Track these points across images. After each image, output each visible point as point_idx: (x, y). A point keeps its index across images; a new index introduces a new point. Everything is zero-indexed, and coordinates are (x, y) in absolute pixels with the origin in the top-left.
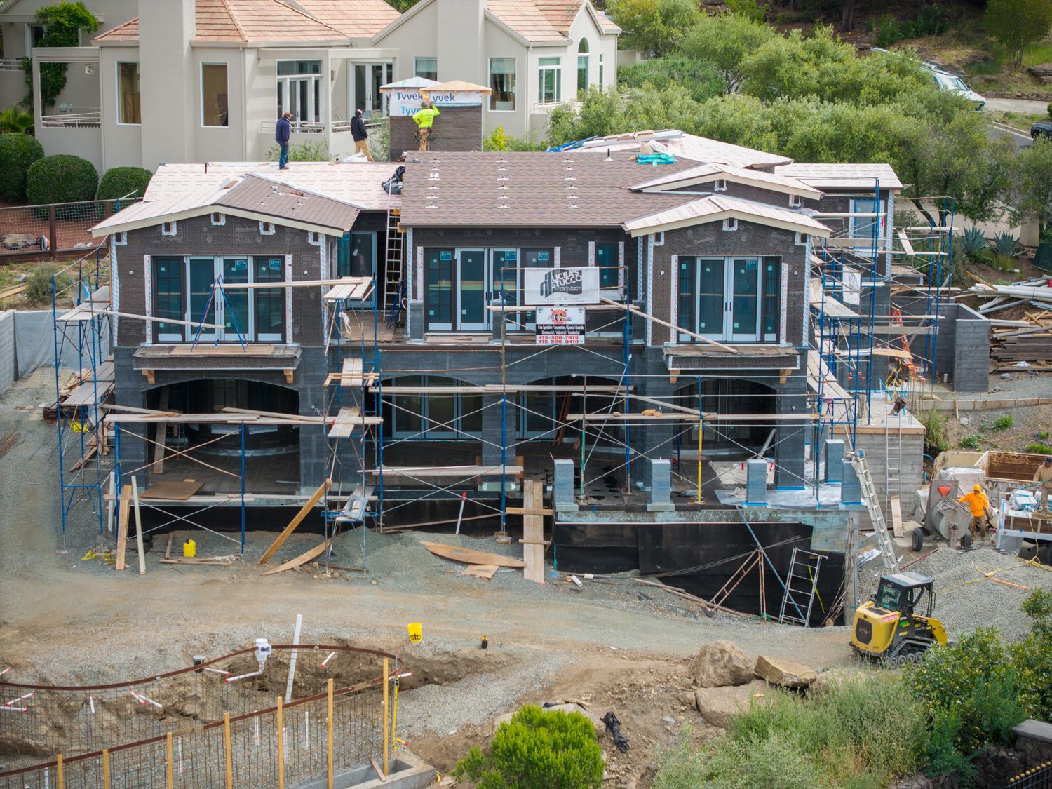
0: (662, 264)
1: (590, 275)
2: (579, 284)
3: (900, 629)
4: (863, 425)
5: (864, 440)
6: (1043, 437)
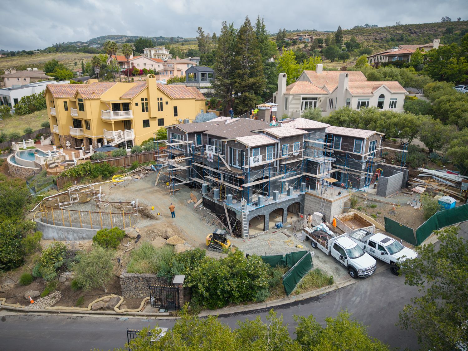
2: (213, 149)
3: (211, 242)
4: (319, 196)
5: (318, 199)
6: (379, 213)
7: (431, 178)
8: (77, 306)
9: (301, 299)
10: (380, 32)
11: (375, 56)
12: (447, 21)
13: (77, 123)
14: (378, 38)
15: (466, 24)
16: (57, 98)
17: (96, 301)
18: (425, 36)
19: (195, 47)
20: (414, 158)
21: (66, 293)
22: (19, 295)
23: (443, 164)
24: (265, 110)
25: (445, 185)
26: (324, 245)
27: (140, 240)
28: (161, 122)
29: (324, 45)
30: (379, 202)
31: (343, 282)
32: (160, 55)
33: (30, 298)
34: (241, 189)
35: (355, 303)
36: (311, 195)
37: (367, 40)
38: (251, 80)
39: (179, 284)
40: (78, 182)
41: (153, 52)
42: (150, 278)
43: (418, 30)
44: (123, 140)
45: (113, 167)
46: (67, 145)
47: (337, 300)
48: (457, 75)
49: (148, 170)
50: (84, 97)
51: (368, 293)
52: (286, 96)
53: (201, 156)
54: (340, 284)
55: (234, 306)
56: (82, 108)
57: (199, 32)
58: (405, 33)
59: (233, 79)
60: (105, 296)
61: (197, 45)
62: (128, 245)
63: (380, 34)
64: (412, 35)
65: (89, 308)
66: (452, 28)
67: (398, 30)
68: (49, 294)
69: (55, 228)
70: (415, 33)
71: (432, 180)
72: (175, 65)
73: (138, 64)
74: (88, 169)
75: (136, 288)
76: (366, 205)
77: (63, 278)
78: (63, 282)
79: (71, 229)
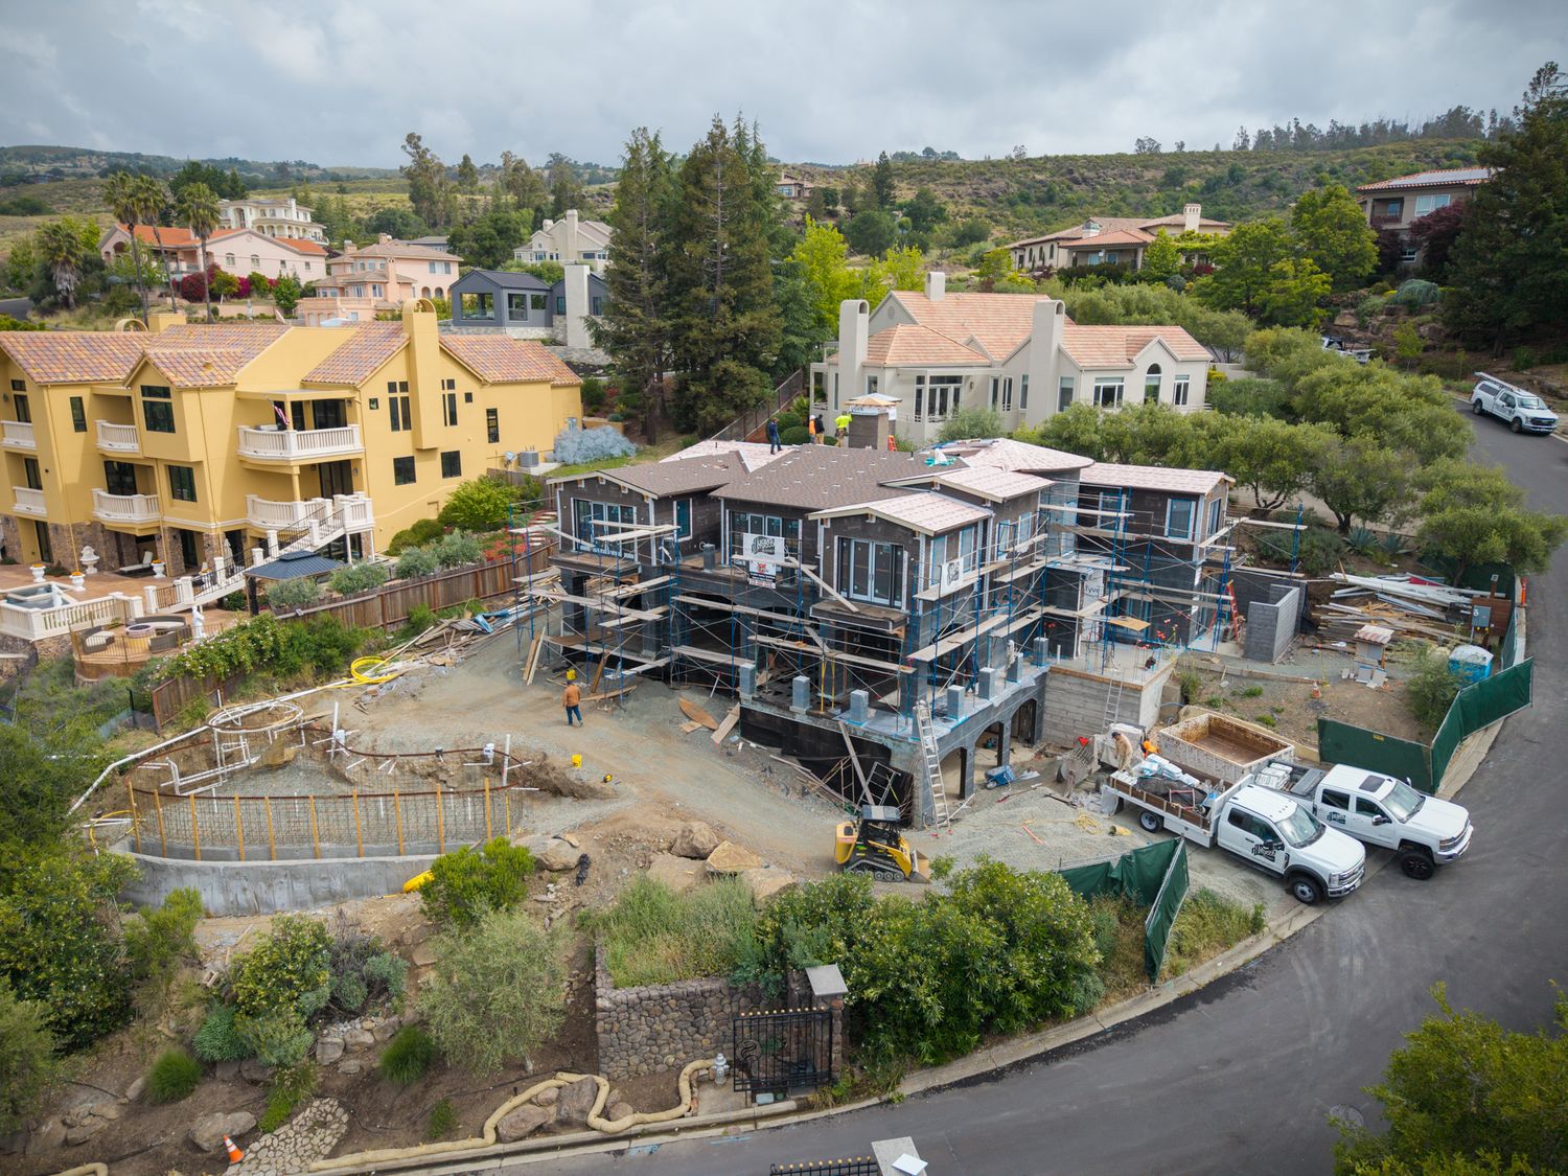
0: (828, 541)
1: (779, 542)
2: (773, 548)
3: (856, 850)
4: (1097, 674)
5: (1094, 685)
6: (1277, 711)
7: (1375, 599)
8: (433, 1138)
9: (1193, 987)
10: (988, 176)
11: (1022, 247)
12: (1149, 149)
13: (123, 477)
14: (983, 193)
15: (1212, 160)
16: (43, 386)
17: (507, 1106)
18: (1112, 192)
19: (401, 201)
20: (1313, 547)
21: (364, 1101)
22: (163, 1140)
23: (1392, 556)
24: (875, 417)
25: (1419, 618)
26: (1193, 819)
27: (592, 874)
28: (451, 463)
29: (841, 209)
30: (1264, 678)
31: (1286, 918)
32: (280, 227)
33: (229, 1142)
34: (910, 670)
35: (1355, 973)
36: (1066, 673)
37: (952, 196)
38: (745, 321)
39: (834, 996)
40: (230, 695)
41: (251, 216)
42: (703, 993)
43: (1092, 175)
44: (339, 533)
45: (345, 629)
46: (84, 559)
47: (1300, 973)
48: (1299, 309)
49: (466, 632)
50: (177, 380)
51: (1375, 941)
52: (873, 373)
53: (707, 571)
54: (1279, 926)
55: (1001, 1042)
56: (161, 418)
57: (409, 149)
58: (1056, 179)
59: (679, 316)
60: (537, 1082)
61: (406, 196)
62: (551, 897)
63: (988, 181)
64: (1075, 187)
65: (490, 1136)
66: (1181, 172)
67: (1039, 172)
68: (290, 1117)
69: (214, 870)
70: (1085, 180)
71: (1381, 606)
72: (390, 265)
73: (231, 258)
74: (267, 644)
75: (653, 1038)
76: (1228, 692)
77: (329, 1050)
78: (335, 1064)
79: (285, 868)
